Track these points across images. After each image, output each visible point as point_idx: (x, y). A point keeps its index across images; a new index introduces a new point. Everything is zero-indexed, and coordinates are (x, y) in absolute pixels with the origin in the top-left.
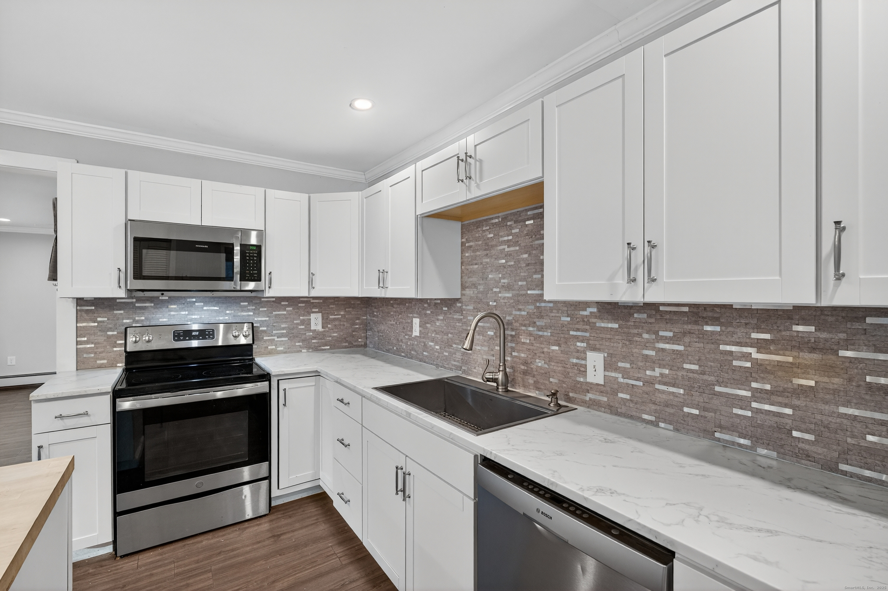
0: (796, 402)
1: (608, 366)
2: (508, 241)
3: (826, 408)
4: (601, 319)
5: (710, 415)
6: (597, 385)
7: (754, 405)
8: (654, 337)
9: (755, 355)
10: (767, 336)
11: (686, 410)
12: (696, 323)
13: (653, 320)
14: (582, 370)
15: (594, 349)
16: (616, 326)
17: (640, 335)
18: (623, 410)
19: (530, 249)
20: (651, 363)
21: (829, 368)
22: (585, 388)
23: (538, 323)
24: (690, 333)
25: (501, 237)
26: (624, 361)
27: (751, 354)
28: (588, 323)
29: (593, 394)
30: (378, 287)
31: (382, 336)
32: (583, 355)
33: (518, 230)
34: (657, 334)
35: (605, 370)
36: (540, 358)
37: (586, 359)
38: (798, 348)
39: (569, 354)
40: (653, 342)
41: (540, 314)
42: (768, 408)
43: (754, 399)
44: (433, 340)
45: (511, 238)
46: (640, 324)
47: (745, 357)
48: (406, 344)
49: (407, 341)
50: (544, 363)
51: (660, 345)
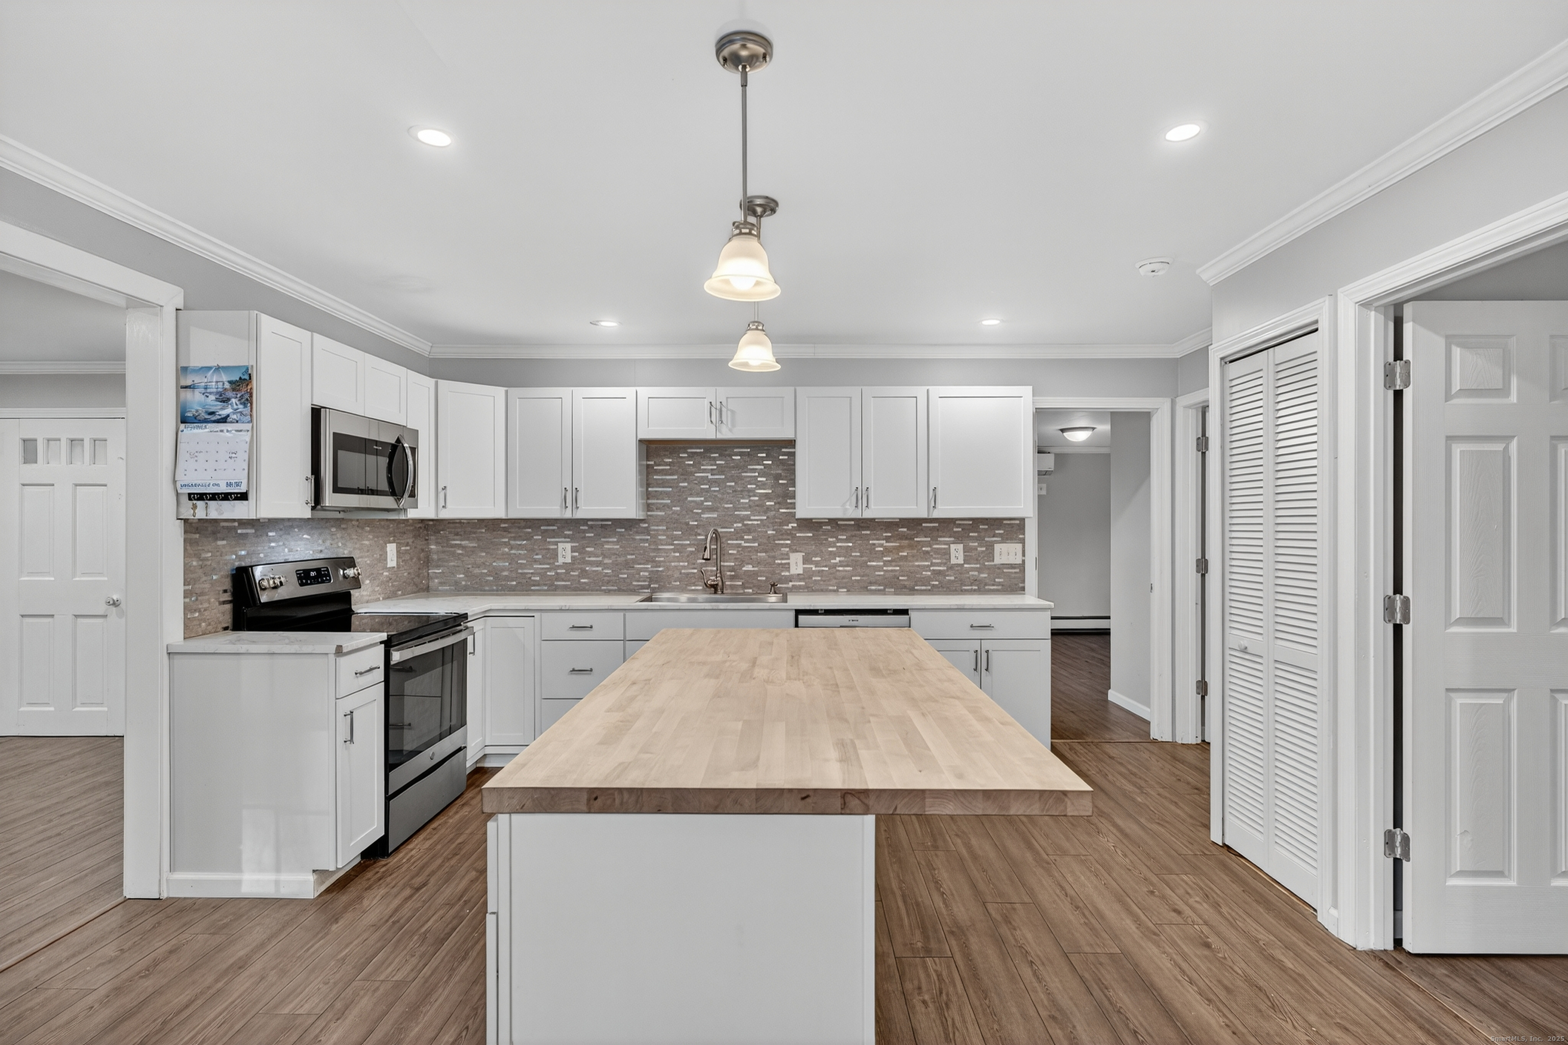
0: (900, 563)
1: (806, 560)
2: (712, 470)
3: (910, 564)
4: (800, 530)
5: (865, 578)
6: (799, 575)
7: (885, 568)
8: (835, 540)
9: (886, 544)
10: (890, 534)
11: (853, 578)
12: (859, 530)
13: (834, 530)
14: (787, 567)
15: (795, 551)
16: (811, 535)
17: (826, 539)
18: (817, 587)
19: (737, 479)
20: (834, 555)
21: (911, 547)
22: (789, 579)
23: (745, 537)
24: (855, 536)
25: (703, 465)
26: (816, 557)
27: (883, 544)
28: (790, 534)
29: (794, 582)
30: (561, 506)
31: (477, 571)
32: (787, 557)
33: (723, 462)
34: (837, 538)
35: (803, 564)
36: (748, 564)
37: (789, 559)
38: (901, 539)
39: (775, 558)
40: (834, 543)
41: (748, 530)
42: (890, 568)
43: (885, 565)
44: (598, 564)
45: (715, 467)
46: (826, 533)
47: (881, 546)
48: (543, 574)
49: (543, 571)
50: (753, 567)
51: (838, 544)
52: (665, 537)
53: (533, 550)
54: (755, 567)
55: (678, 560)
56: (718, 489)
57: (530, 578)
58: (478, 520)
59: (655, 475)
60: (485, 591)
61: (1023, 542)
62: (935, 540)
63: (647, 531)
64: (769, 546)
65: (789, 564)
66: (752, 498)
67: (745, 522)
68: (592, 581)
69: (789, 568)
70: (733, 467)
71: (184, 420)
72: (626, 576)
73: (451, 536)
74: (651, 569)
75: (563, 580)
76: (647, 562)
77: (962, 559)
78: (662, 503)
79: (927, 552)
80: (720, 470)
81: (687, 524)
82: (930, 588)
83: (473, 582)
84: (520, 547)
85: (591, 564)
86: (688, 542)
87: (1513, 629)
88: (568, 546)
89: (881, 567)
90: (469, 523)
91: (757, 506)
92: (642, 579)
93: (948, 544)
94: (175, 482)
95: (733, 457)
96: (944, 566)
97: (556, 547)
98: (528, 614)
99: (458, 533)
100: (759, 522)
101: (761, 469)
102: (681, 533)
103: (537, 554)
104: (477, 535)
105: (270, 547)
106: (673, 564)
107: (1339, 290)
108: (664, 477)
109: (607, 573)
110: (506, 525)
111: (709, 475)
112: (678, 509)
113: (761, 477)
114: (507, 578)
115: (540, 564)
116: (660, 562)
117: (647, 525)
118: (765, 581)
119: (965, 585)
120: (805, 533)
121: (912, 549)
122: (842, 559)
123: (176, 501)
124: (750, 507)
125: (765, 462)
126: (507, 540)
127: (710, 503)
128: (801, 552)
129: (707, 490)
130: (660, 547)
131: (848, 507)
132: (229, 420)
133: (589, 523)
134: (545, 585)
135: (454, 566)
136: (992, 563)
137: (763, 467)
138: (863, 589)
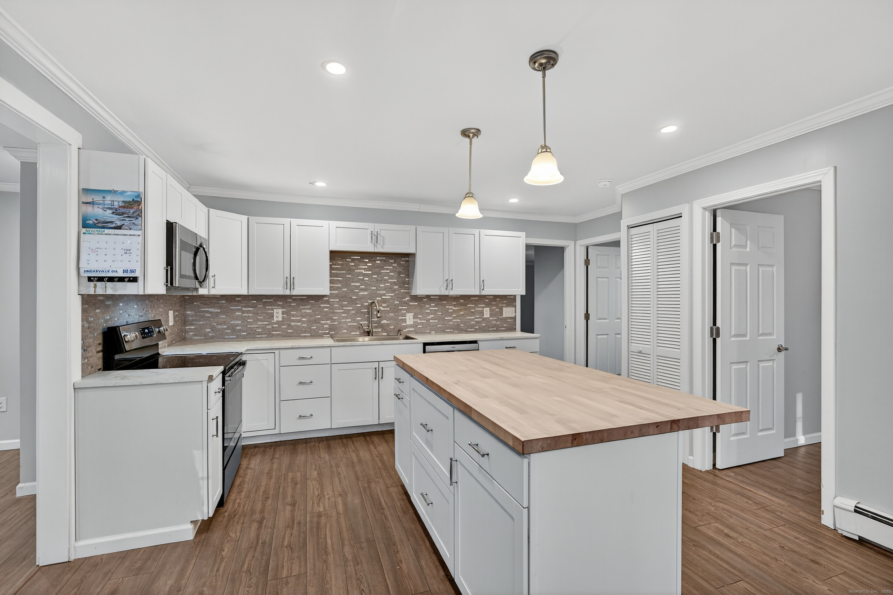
0: (460, 318)
1: (415, 317)
3: (465, 318)
4: (411, 301)
5: (444, 326)
6: (411, 325)
8: (429, 306)
9: (454, 308)
10: (455, 303)
11: (438, 326)
13: (428, 301)
14: (405, 321)
15: (409, 312)
16: (417, 304)
17: (425, 306)
19: (378, 274)
20: (428, 314)
21: (465, 309)
22: (407, 327)
23: (383, 305)
24: (438, 304)
25: (359, 266)
26: (420, 315)
27: (452, 308)
28: (406, 303)
29: (409, 328)
30: (283, 287)
31: (220, 327)
32: (405, 315)
33: (371, 264)
34: (430, 305)
35: (413, 319)
36: (384, 319)
37: (406, 316)
38: (461, 305)
39: (398, 316)
40: (429, 308)
41: (384, 301)
42: (456, 320)
43: (453, 319)
44: (299, 321)
45: (367, 267)
46: (425, 303)
47: (451, 309)
48: (264, 327)
49: (264, 326)
50: (387, 321)
51: (430, 308)
52: (338, 306)
53: (257, 314)
54: (388, 321)
55: (347, 318)
56: (368, 279)
57: (256, 330)
58: (221, 295)
59: (333, 271)
60: (225, 339)
61: (515, 307)
62: (476, 305)
63: (328, 302)
64: (395, 310)
65: (406, 319)
66: (386, 284)
67: (383, 297)
68: (295, 331)
69: (406, 321)
70: (376, 267)
71: (85, 225)
72: (315, 328)
73: (202, 306)
74: (330, 323)
75: (276, 331)
76: (328, 320)
77: (489, 315)
78: (336, 286)
79: (473, 312)
80: (369, 269)
81: (351, 298)
82: (474, 330)
83: (218, 333)
84: (248, 312)
85: (294, 321)
86: (351, 308)
87: (748, 338)
88: (280, 311)
89: (452, 320)
90: (213, 297)
91: (389, 288)
92: (325, 329)
93: (483, 308)
94: (78, 269)
95: (376, 262)
96: (481, 319)
97: (273, 311)
98: (271, 351)
99: (206, 303)
100: (390, 297)
101: (391, 269)
102: (347, 303)
103: (260, 316)
104: (220, 304)
105: (120, 314)
106: (342, 320)
107: (694, 202)
108: (337, 272)
109: (304, 326)
110: (240, 299)
111: (363, 271)
112: (346, 289)
113: (392, 273)
114: (240, 331)
115: (262, 322)
116: (335, 319)
117: (327, 299)
118: (394, 329)
119: (490, 328)
120: (414, 303)
121: (466, 311)
122: (433, 316)
123: (77, 282)
124: (385, 289)
125: (393, 265)
126: (240, 308)
127: (364, 287)
128: (411, 312)
129: (362, 280)
130: (335, 311)
131: (442, 289)
132: (122, 227)
133: (293, 297)
134: (265, 334)
135: (203, 324)
136: (502, 317)
137: (392, 267)
138: (443, 331)
